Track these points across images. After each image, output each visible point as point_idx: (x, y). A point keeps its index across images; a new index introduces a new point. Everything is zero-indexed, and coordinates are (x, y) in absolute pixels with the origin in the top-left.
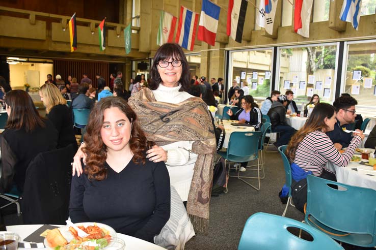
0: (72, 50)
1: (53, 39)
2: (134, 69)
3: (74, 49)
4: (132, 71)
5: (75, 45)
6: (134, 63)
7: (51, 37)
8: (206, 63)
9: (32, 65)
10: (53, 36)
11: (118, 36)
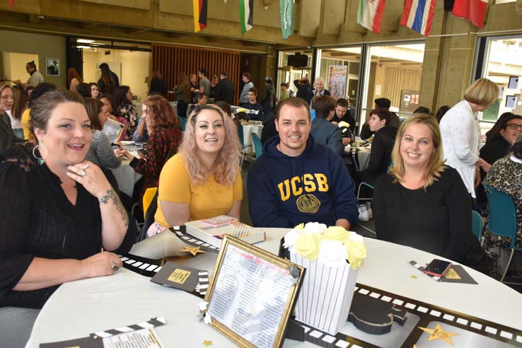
0: (197, 28)
1: (162, 8)
2: (280, 64)
3: (201, 28)
4: (276, 68)
5: (203, 20)
6: (281, 54)
7: (158, 5)
8: (437, 60)
9: (107, 53)
10: (161, 5)
11: (266, 8)
